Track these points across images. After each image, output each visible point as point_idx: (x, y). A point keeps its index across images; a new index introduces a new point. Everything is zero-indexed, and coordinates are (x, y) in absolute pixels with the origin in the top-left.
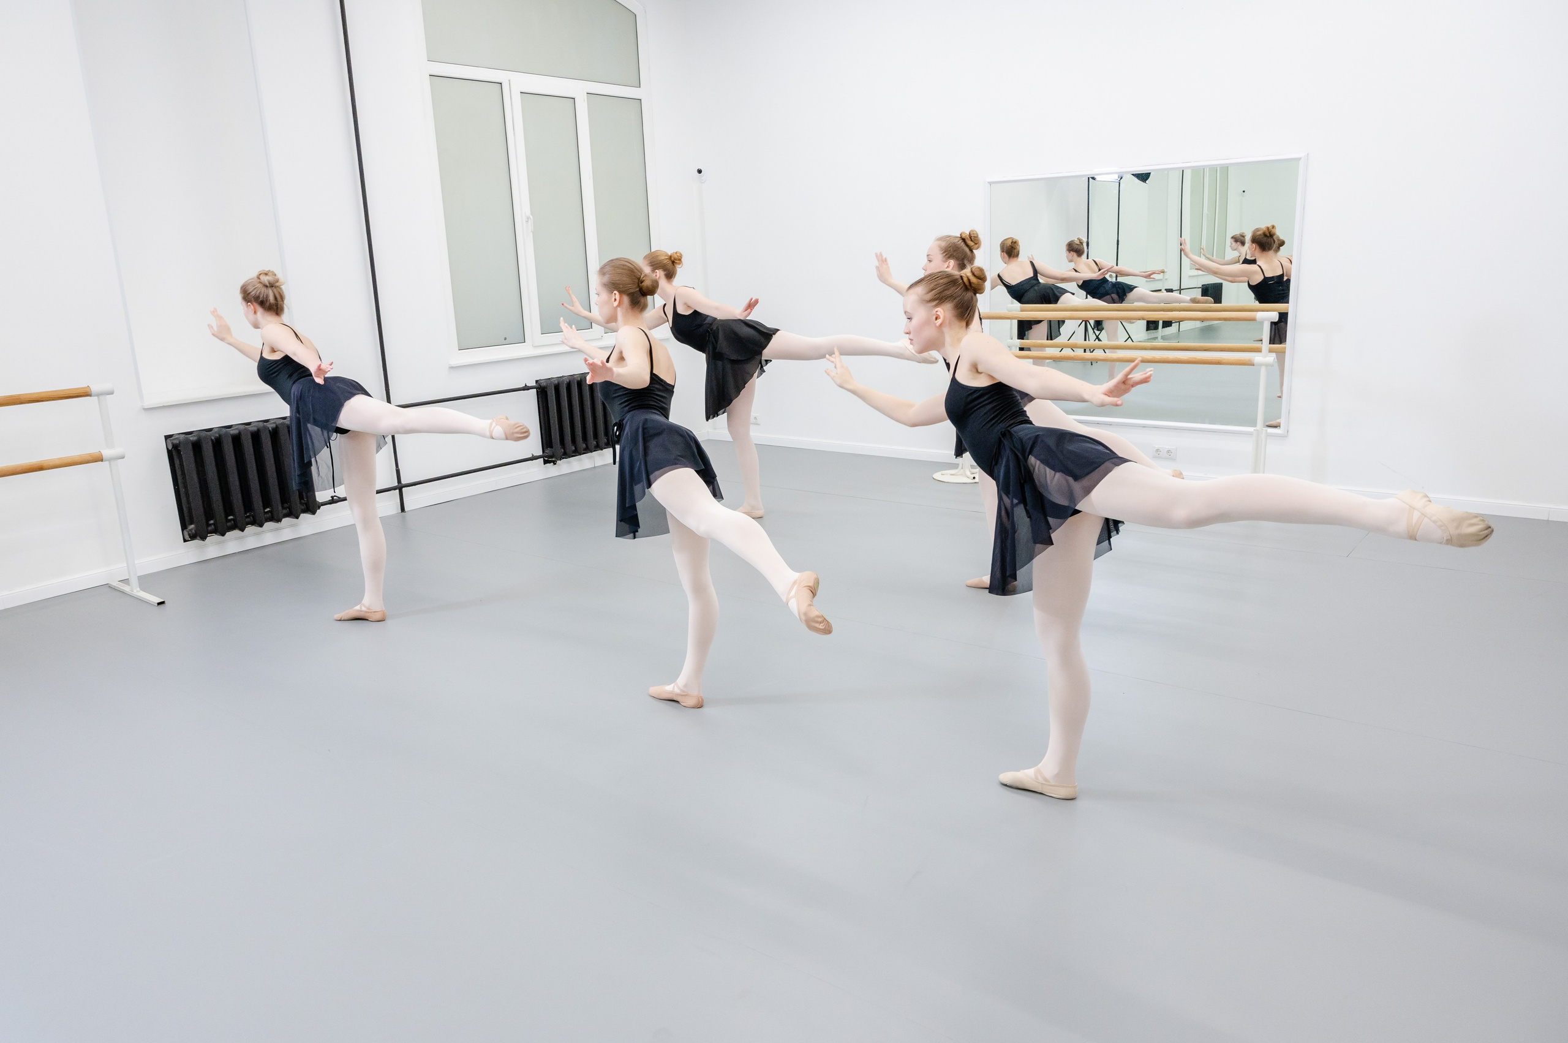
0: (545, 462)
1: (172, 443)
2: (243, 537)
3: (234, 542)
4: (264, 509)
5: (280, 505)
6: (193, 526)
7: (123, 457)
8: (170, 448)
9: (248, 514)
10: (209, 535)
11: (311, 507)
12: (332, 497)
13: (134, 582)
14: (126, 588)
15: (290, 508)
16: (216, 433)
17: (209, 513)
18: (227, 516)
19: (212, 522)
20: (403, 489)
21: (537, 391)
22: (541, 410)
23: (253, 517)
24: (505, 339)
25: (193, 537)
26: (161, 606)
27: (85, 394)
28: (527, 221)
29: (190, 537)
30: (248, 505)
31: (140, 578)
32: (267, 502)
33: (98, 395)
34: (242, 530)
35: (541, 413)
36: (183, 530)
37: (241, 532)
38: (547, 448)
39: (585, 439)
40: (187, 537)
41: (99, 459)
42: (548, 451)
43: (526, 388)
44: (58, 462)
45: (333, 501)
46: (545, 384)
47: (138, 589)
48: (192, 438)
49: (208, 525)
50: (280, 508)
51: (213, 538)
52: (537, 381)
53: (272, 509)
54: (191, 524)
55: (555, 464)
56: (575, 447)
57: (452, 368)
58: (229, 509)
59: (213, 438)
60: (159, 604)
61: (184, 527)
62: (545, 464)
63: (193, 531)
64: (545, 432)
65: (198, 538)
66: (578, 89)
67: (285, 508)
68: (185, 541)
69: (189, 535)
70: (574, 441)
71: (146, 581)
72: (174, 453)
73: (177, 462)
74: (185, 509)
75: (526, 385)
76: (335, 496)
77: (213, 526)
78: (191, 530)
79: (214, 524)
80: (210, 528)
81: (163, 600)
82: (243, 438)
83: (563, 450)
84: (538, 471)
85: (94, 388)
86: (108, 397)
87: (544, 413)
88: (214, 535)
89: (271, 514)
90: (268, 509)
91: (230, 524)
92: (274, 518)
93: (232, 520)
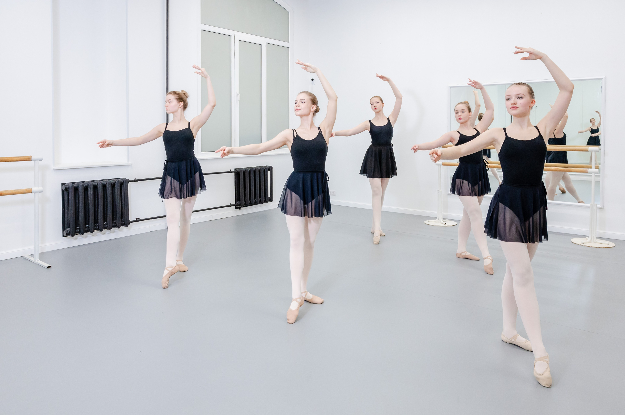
0: (236, 208)
1: (65, 187)
2: (92, 236)
3: (88, 238)
4: (104, 222)
6: (68, 229)
7: (42, 192)
8: (63, 190)
9: (96, 225)
10: (76, 234)
11: (126, 222)
12: (136, 219)
13: (37, 256)
14: (32, 259)
15: (116, 223)
16: (86, 183)
17: (77, 223)
18: (85, 225)
19: (78, 227)
21: (235, 173)
23: (98, 226)
25: (68, 235)
26: (50, 268)
27: (29, 159)
28: (237, 96)
29: (67, 235)
30: (96, 220)
31: (40, 254)
32: (105, 220)
33: (35, 160)
34: (92, 233)
36: (63, 231)
38: (237, 201)
39: (255, 198)
40: (65, 234)
41: (30, 192)
42: (238, 203)
44: (10, 192)
45: (137, 220)
46: (239, 170)
47: (38, 259)
48: (75, 185)
49: (76, 229)
50: (112, 222)
51: (78, 236)
52: (235, 169)
53: (108, 223)
54: (68, 228)
55: (240, 209)
56: (251, 202)
58: (87, 221)
59: (84, 186)
60: (48, 267)
61: (64, 229)
63: (69, 232)
64: (237, 193)
65: (70, 235)
66: (263, 41)
67: (114, 223)
68: (63, 236)
69: (66, 233)
70: (250, 199)
71: (42, 256)
72: (65, 192)
73: (66, 196)
74: (66, 220)
75: (230, 171)
76: (138, 218)
78: (67, 231)
79: (79, 229)
80: (77, 231)
81: (50, 266)
82: (99, 187)
87: (237, 185)
88: (78, 234)
89: (107, 225)
90: (106, 223)
91: (86, 229)
92: (108, 227)
93: (88, 227)
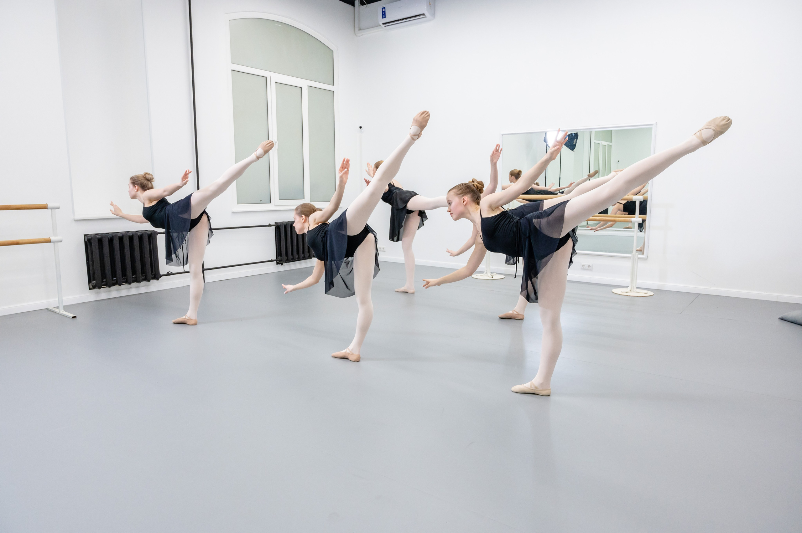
0: (278, 263)
1: (88, 238)
2: (120, 290)
3: (115, 292)
4: (133, 275)
5: (141, 274)
6: (94, 282)
7: (61, 241)
8: (86, 241)
9: (124, 278)
10: (102, 287)
11: (156, 276)
12: (168, 272)
13: (61, 308)
14: (57, 311)
15: (145, 276)
16: (111, 235)
17: (103, 275)
18: (113, 277)
19: (105, 280)
20: (205, 271)
21: (275, 227)
22: (277, 237)
23: (126, 279)
24: (261, 201)
25: (94, 287)
27: (45, 207)
29: (93, 287)
30: (124, 273)
31: (64, 306)
32: (134, 272)
33: (51, 209)
35: (277, 238)
36: (89, 283)
37: (119, 286)
38: (279, 256)
39: (298, 253)
40: (91, 287)
41: (49, 241)
42: (279, 258)
43: (270, 225)
44: (27, 241)
45: (168, 274)
46: (279, 224)
47: (63, 311)
48: (98, 237)
49: (102, 282)
50: (141, 275)
51: (104, 289)
52: (275, 223)
53: (137, 276)
54: (94, 280)
55: (282, 265)
56: (293, 257)
57: (233, 212)
58: (114, 274)
59: (109, 237)
60: (73, 317)
61: (90, 281)
62: (277, 264)
63: (95, 284)
64: (278, 248)
65: (97, 288)
66: (304, 83)
67: (143, 276)
68: (90, 289)
69: (92, 286)
70: (292, 254)
71: (68, 307)
72: (88, 243)
73: (89, 248)
74: (91, 272)
75: (270, 224)
77: (105, 282)
78: (93, 283)
79: (106, 281)
80: (103, 283)
81: (75, 316)
82: (124, 238)
83: (286, 258)
84: (273, 268)
85: (50, 205)
86: (57, 210)
87: (278, 239)
88: (105, 287)
89: (136, 279)
90: (135, 276)
91: (113, 282)
92: (137, 281)
93: (115, 280)
